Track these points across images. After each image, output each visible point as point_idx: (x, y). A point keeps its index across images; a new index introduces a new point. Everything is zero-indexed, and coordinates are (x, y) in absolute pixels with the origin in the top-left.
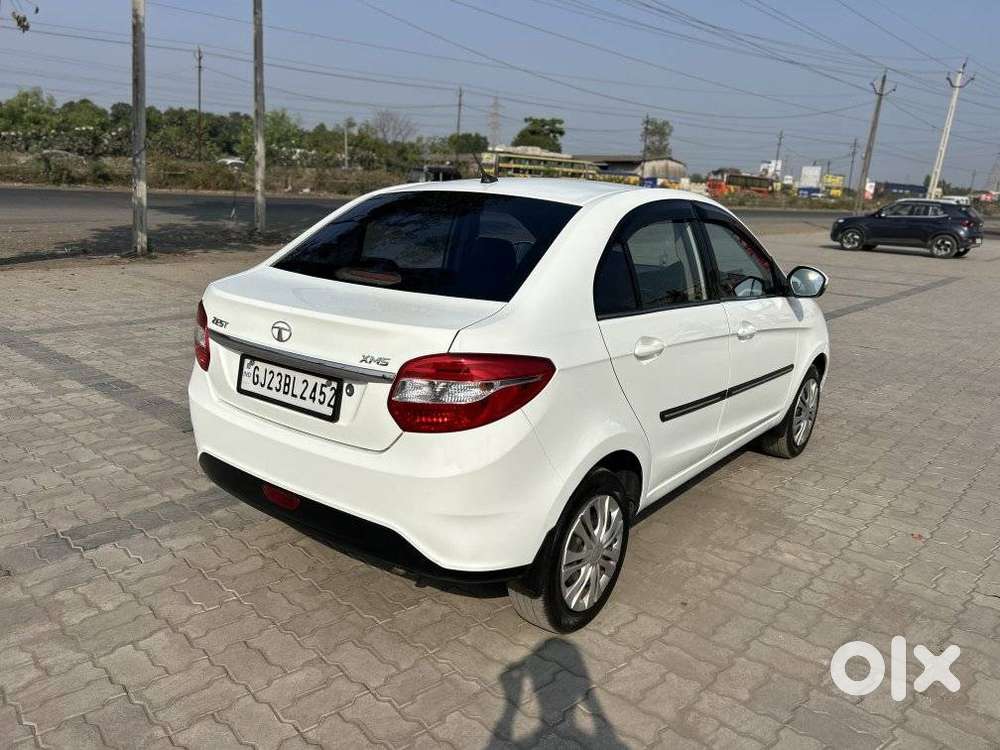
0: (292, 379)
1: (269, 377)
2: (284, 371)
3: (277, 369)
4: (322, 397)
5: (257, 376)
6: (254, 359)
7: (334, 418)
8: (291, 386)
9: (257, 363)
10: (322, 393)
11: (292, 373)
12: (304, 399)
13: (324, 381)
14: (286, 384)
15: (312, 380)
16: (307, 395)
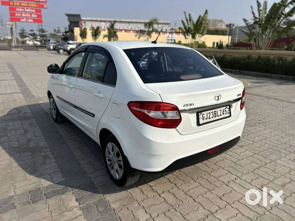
0: (217, 111)
1: (208, 115)
2: (213, 111)
3: (211, 111)
4: (226, 112)
5: (204, 117)
6: (201, 112)
7: (230, 116)
8: (217, 114)
9: (203, 113)
10: (225, 111)
11: (216, 110)
12: (221, 115)
13: (225, 107)
14: (215, 114)
15: (222, 109)
16: (222, 114)
